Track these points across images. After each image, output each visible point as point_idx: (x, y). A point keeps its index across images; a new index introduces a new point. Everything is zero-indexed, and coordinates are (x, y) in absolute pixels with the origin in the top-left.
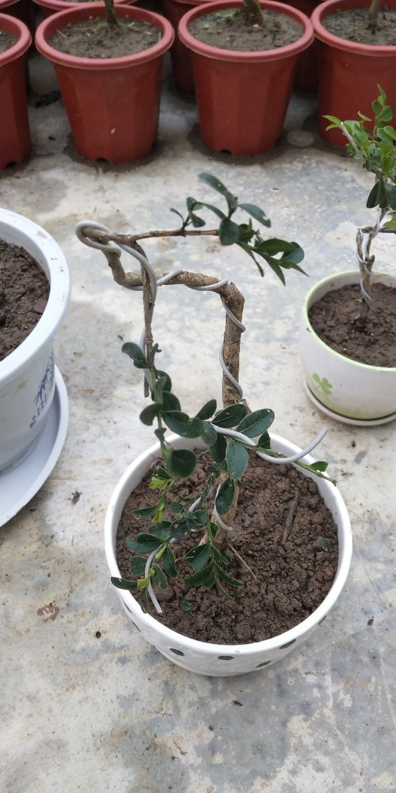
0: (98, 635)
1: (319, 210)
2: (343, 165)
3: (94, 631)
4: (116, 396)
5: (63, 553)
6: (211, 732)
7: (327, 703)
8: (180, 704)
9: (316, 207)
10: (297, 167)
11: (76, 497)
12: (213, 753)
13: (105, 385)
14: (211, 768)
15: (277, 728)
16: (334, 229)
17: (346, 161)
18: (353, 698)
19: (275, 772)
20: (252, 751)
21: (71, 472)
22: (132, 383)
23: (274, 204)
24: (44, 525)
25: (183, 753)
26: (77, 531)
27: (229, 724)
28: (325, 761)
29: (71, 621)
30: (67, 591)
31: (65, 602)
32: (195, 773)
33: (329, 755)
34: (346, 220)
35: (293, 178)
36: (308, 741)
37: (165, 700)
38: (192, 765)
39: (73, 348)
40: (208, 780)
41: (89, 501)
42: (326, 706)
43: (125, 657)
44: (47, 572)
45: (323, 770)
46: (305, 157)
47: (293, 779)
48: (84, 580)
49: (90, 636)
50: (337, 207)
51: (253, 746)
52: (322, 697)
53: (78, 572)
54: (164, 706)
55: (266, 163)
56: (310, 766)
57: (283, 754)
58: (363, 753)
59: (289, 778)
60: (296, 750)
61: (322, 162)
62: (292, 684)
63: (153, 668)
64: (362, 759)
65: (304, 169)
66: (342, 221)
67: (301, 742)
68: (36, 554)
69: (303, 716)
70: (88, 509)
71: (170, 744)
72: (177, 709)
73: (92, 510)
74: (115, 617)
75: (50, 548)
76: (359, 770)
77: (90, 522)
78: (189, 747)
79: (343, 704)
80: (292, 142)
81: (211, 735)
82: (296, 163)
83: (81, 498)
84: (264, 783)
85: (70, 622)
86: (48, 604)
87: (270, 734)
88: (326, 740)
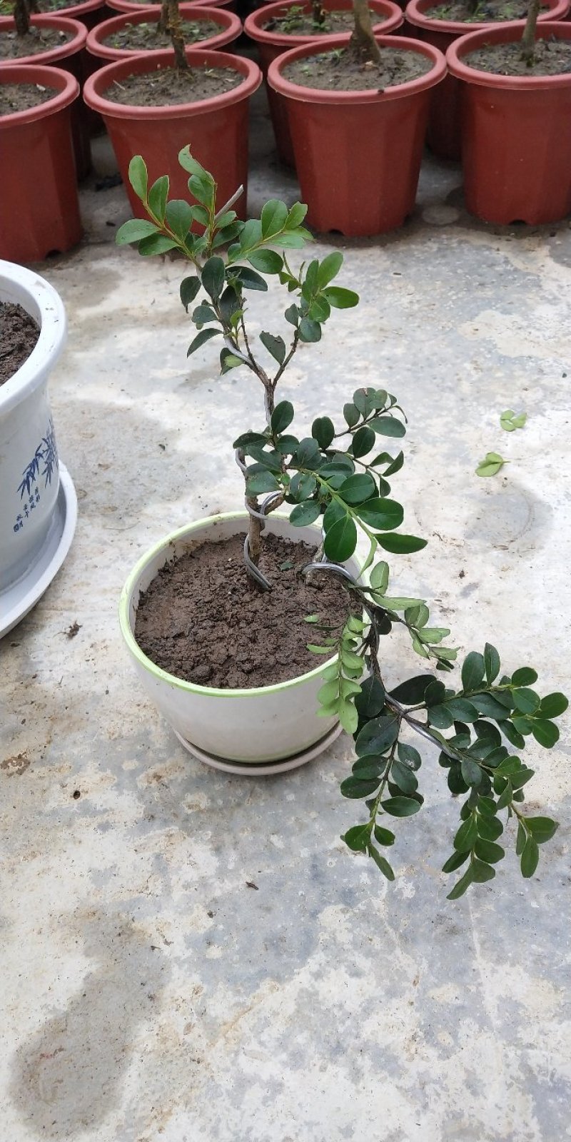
0: (77, 794)
1: (454, 298)
2: (495, 245)
3: (71, 790)
4: (146, 515)
5: (46, 697)
6: (210, 919)
7: (379, 892)
8: (172, 883)
9: (449, 294)
10: (431, 248)
11: (75, 630)
12: (209, 944)
13: (132, 502)
14: (204, 963)
15: (302, 919)
16: (471, 319)
17: (500, 239)
18: (417, 888)
19: (292, 973)
20: (264, 946)
21: (72, 602)
22: (169, 500)
23: (393, 291)
24: (27, 662)
25: (166, 943)
26: (68, 671)
27: (236, 911)
28: (364, 963)
29: (44, 777)
30: (44, 741)
31: (40, 754)
32: (180, 968)
33: (373, 957)
34: (491, 308)
35: (424, 261)
36: (344, 937)
37: (153, 877)
38: (177, 959)
39: (98, 458)
40: (196, 979)
41: (89, 636)
42: (377, 896)
43: (107, 822)
44: (21, 718)
45: (360, 975)
46: (444, 236)
47: (316, 984)
48: (69, 729)
49: (65, 796)
50: (479, 294)
51: (266, 940)
52: (372, 884)
53: (62, 719)
54: (150, 885)
55: (388, 245)
56: (343, 969)
57: (306, 950)
58: (421, 957)
59: (310, 982)
60: (326, 948)
61: (467, 242)
62: (332, 866)
63: (143, 837)
64: (420, 965)
65: (439, 249)
66: (483, 310)
67: (334, 939)
68: (12, 696)
69: (341, 906)
70: (87, 645)
71: (152, 930)
72: (168, 889)
73: (92, 646)
74: (101, 774)
75: (30, 690)
76: (412, 978)
77: (88, 660)
78: (177, 936)
79: (402, 894)
80: (428, 220)
81: (210, 922)
82: (430, 244)
83: (80, 632)
84: (274, 987)
85: (41, 778)
86: (16, 756)
87: (293, 926)
88: (370, 937)
